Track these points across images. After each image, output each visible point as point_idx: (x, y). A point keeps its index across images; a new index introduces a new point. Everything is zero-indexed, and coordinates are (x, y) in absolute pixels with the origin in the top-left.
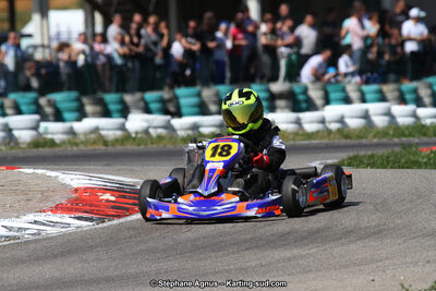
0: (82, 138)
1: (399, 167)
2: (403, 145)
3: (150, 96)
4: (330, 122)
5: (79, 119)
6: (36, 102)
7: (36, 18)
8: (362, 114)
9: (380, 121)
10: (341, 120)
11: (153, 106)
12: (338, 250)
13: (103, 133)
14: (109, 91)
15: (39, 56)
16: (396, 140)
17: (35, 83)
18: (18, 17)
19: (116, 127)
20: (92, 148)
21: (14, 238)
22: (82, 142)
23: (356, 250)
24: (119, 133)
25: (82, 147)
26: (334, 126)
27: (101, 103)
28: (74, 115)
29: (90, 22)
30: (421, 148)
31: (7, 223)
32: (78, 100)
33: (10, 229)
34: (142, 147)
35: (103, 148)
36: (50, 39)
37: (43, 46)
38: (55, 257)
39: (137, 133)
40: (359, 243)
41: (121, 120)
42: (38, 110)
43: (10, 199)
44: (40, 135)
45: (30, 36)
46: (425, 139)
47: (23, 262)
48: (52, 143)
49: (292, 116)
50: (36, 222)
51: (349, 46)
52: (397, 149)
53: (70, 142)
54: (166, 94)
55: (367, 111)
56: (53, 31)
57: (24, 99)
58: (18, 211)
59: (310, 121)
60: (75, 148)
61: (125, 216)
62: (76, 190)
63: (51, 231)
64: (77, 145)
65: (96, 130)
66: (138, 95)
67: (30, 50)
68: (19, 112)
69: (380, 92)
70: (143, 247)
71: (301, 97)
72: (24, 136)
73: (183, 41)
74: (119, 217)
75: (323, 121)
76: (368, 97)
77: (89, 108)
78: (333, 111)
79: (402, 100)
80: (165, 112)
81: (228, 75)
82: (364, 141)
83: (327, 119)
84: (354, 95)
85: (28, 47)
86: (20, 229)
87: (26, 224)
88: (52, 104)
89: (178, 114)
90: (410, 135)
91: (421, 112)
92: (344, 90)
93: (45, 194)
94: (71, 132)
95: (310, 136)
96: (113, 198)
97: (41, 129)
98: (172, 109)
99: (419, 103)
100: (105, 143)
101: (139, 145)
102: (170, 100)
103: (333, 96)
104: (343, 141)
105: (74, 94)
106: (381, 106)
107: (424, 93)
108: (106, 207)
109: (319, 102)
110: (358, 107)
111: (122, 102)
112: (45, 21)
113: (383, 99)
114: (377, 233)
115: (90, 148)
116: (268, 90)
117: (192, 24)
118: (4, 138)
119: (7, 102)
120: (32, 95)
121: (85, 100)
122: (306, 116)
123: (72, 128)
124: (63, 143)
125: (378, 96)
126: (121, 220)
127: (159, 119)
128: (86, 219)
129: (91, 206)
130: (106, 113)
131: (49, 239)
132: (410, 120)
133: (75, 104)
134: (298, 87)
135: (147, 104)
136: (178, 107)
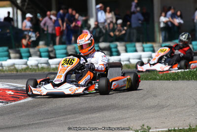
4: (123, 61)
10: (128, 60)
11: (43, 54)
13: (17, 66)
19: (23, 63)
20: (10, 73)
22: (6, 70)
24: (24, 66)
25: (6, 73)
27: (19, 52)
32: (8, 51)
34: (34, 72)
35: (15, 73)
39: (32, 66)
41: (26, 60)
54: (50, 49)
60: (2, 73)
61: (17, 101)
64: (4, 71)
65: (14, 65)
66: (37, 49)
71: (113, 50)
74: (15, 101)
75: (120, 61)
76: (145, 49)
77: (12, 55)
92: (135, 46)
96: (13, 93)
98: (52, 55)
100: (17, 71)
101: (32, 71)
102: (52, 51)
105: (5, 48)
108: (9, 97)
111: (29, 52)
115: (9, 73)
116: (99, 47)
121: (11, 51)
123: (2, 64)
126: (16, 103)
129: (2, 96)
130: (21, 58)
133: (6, 53)
134: (112, 45)
135: (40, 53)
136: (55, 54)
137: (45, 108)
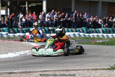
21: (26, 55)
33: (25, 53)
43: (22, 47)
50: (29, 52)
58: (25, 50)
62: (35, 46)
86: (26, 53)
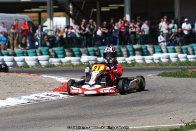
0: (64, 64)
1: (181, 77)
2: (182, 69)
3: (90, 49)
5: (64, 57)
6: (48, 51)
7: (49, 20)
8: (167, 57)
9: (174, 60)
10: (159, 59)
11: (91, 53)
12: (158, 107)
13: (72, 62)
14: (74, 47)
15: (49, 34)
16: (179, 67)
17: (48, 44)
18: (42, 19)
21: (40, 101)
23: (164, 107)
24: (78, 63)
25: (65, 68)
26: (157, 61)
27: (71, 51)
28: (62, 56)
29: (68, 22)
30: (189, 70)
31: (37, 95)
32: (63, 50)
33: (38, 97)
35: (72, 68)
36: (53, 27)
37: (51, 30)
38: (54, 108)
39: (84, 63)
40: (166, 105)
41: (79, 58)
42: (49, 54)
44: (49, 62)
45: (46, 26)
46: (190, 67)
47: (43, 109)
48: (53, 66)
49: (141, 57)
50: (47, 95)
51: (162, 32)
52: (180, 70)
53: (60, 65)
54: (95, 49)
55: (169, 56)
56: (55, 25)
57: (44, 49)
58: (41, 91)
59: (148, 59)
60: (62, 68)
62: (62, 84)
63: (53, 98)
64: (63, 66)
65: (70, 61)
66: (85, 49)
67: (46, 32)
68: (42, 54)
69: (174, 49)
70: (86, 105)
71: (145, 50)
72: (43, 63)
73: (102, 29)
75: (153, 59)
76: (169, 51)
77: (67, 53)
78: (156, 56)
79: (182, 52)
80: (95, 55)
81: (118, 42)
82: (167, 67)
83: (154, 59)
84: (164, 50)
85: (45, 30)
86: (42, 97)
87: (44, 95)
88: (54, 51)
89: (100, 56)
90: (185, 65)
91: (189, 57)
92: (160, 48)
93: (51, 85)
94: (61, 62)
95: (148, 64)
97: (50, 61)
98: (97, 54)
99: (188, 53)
100: (73, 66)
102: (97, 51)
103: (156, 50)
104: (160, 67)
105: (62, 48)
106: (174, 54)
107: (190, 50)
109: (151, 52)
110: (165, 55)
111: (79, 51)
112: (52, 21)
113: (175, 52)
114: (172, 101)
115: (67, 68)
116: (133, 48)
117: (105, 23)
118: (36, 64)
119: (38, 51)
120: (46, 48)
121: (66, 50)
122: (147, 58)
123: (61, 60)
124: (58, 66)
125: (173, 50)
127: (93, 58)
128: (66, 94)
130: (73, 55)
131: (52, 101)
132: (185, 60)
133: (62, 52)
134: (143, 47)
135: (88, 52)
136: (100, 53)
137: (103, 100)
